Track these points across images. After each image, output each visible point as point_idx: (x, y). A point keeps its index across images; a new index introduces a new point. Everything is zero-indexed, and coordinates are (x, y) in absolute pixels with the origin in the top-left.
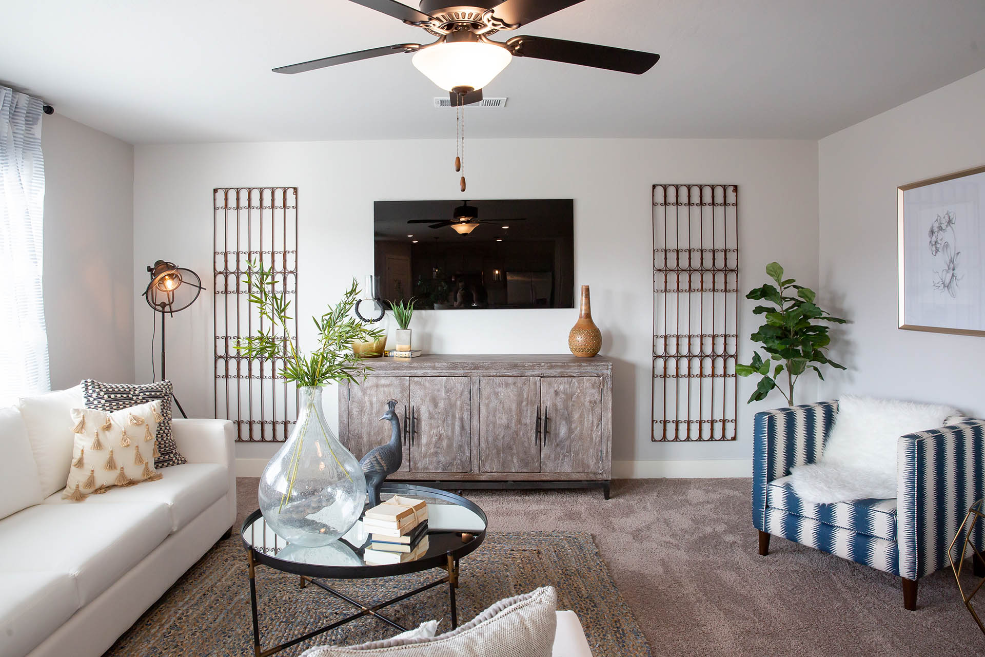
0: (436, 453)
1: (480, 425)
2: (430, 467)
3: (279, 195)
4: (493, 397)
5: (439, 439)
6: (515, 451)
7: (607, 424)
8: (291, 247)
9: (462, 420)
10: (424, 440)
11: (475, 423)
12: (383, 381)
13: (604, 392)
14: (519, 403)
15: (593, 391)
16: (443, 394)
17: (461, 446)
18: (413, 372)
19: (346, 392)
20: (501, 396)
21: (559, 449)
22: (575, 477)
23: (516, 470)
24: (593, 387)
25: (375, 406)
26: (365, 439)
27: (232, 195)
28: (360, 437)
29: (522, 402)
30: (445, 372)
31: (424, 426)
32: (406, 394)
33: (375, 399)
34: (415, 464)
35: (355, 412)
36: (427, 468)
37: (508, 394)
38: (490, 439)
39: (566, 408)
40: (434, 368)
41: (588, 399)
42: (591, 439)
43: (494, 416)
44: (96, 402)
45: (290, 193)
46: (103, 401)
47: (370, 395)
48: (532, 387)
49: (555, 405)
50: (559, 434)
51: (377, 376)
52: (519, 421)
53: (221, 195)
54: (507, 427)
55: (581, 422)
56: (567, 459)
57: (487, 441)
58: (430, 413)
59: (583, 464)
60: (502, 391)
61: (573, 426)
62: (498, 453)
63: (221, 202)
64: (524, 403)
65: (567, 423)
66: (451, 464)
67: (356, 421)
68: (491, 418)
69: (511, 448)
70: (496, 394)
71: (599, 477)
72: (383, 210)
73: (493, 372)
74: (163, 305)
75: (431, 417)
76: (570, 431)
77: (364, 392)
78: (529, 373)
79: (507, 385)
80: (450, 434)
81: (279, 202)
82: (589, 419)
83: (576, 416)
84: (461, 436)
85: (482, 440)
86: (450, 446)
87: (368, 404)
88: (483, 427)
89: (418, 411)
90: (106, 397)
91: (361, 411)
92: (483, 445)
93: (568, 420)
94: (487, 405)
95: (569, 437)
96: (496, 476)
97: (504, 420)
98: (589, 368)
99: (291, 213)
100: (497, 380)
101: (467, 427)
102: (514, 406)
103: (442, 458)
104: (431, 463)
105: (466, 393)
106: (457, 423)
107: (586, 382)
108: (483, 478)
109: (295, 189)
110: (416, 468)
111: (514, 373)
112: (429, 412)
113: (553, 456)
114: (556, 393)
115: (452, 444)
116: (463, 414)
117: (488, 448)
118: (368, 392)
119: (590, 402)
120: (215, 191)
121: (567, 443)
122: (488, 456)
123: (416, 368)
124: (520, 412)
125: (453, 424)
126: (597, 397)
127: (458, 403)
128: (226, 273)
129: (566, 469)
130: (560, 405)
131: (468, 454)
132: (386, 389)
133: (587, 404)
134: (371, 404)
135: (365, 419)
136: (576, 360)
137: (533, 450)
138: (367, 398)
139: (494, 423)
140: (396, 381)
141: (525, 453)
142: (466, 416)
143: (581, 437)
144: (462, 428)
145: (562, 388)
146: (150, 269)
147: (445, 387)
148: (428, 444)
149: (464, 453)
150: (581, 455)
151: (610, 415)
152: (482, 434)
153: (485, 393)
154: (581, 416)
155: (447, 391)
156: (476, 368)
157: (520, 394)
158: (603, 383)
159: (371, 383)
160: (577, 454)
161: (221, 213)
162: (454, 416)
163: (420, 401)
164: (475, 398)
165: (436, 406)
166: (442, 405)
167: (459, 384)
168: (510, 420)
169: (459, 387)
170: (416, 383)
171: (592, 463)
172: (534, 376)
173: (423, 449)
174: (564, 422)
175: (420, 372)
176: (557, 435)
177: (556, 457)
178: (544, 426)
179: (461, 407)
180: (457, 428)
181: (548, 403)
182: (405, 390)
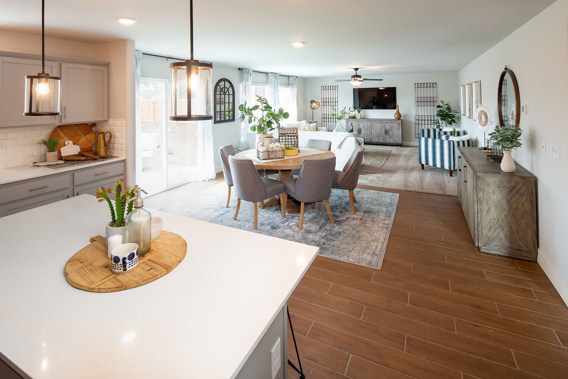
1: (373, 131)
3: (334, 87)
5: (365, 134)
6: (381, 137)
7: (400, 132)
8: (336, 97)
9: (370, 130)
10: (362, 134)
11: (372, 131)
14: (381, 128)
16: (366, 125)
18: (360, 121)
19: (347, 124)
20: (378, 126)
22: (394, 142)
23: (381, 141)
24: (397, 125)
27: (325, 87)
30: (366, 121)
31: (362, 131)
37: (379, 126)
38: (376, 134)
40: (364, 120)
41: (396, 127)
45: (336, 87)
48: (384, 124)
52: (381, 131)
53: (323, 87)
54: (379, 132)
55: (395, 132)
56: (392, 139)
59: (395, 140)
60: (378, 125)
62: (377, 137)
63: (323, 89)
66: (368, 139)
70: (377, 126)
71: (399, 143)
72: (353, 89)
73: (376, 122)
74: (313, 108)
75: (364, 129)
76: (392, 133)
79: (379, 124)
80: (367, 132)
81: (334, 89)
82: (396, 131)
83: (393, 131)
85: (374, 134)
86: (367, 135)
88: (374, 132)
92: (374, 135)
93: (392, 131)
94: (375, 128)
96: (377, 141)
97: (378, 131)
99: (336, 91)
102: (380, 128)
105: (371, 125)
106: (369, 131)
107: (395, 124)
108: (374, 142)
109: (337, 86)
111: (380, 122)
114: (389, 126)
117: (375, 136)
120: (321, 87)
121: (392, 136)
122: (375, 137)
124: (382, 129)
126: (398, 127)
129: (391, 141)
130: (390, 128)
131: (371, 137)
132: (355, 124)
136: (396, 120)
137: (385, 137)
139: (376, 131)
140: (357, 123)
141: (383, 137)
142: (371, 130)
143: (394, 135)
144: (370, 132)
145: (390, 125)
146: (310, 102)
150: (395, 138)
154: (395, 130)
156: (373, 121)
157: (382, 126)
158: (399, 124)
161: (323, 91)
162: (368, 129)
163: (361, 126)
164: (373, 126)
165: (365, 127)
166: (366, 127)
167: (369, 123)
168: (379, 131)
169: (369, 124)
170: (361, 123)
171: (397, 140)
172: (384, 122)
173: (362, 136)
176: (389, 134)
177: (389, 138)
178: (387, 132)
179: (370, 128)
180: (369, 132)
181: (387, 128)
182: (359, 125)
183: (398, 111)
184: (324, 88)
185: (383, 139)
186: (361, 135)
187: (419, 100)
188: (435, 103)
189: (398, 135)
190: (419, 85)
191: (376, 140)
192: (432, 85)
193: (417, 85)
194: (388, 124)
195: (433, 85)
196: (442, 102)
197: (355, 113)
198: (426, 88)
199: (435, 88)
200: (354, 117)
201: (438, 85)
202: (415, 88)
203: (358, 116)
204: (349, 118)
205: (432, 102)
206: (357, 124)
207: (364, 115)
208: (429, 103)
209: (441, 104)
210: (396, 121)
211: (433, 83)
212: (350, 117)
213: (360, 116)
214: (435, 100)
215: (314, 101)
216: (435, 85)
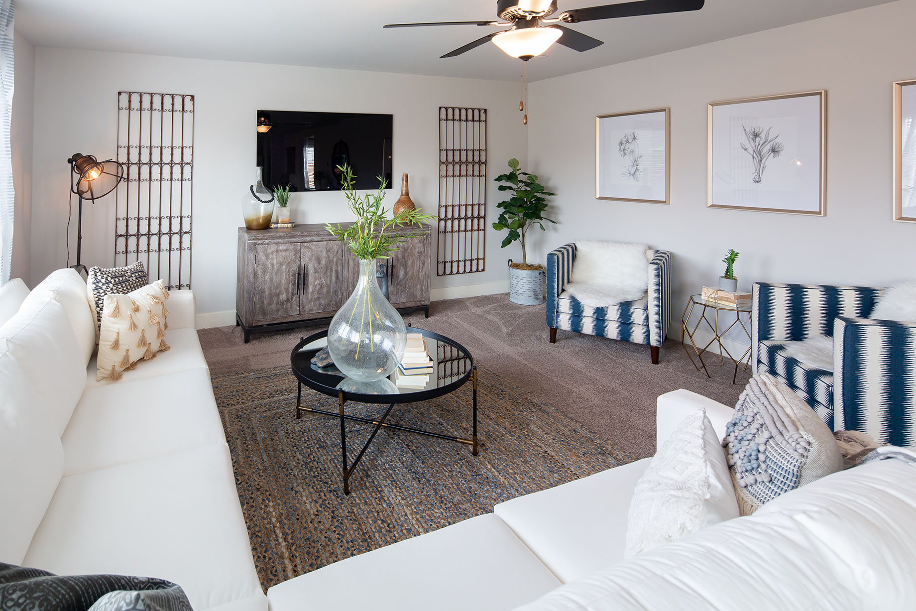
0: (318, 298)
2: (314, 309)
3: (178, 100)
5: (321, 287)
8: (188, 143)
9: (337, 271)
10: (310, 289)
11: (346, 273)
12: (282, 247)
15: (420, 245)
16: (324, 254)
17: (336, 291)
19: (253, 258)
21: (399, 286)
22: (408, 305)
24: (419, 243)
25: (275, 267)
26: (267, 293)
27: (135, 98)
28: (263, 291)
31: (311, 278)
32: (299, 256)
33: (275, 262)
34: (303, 307)
35: (259, 273)
36: (312, 310)
39: (404, 257)
41: (416, 251)
42: (419, 278)
44: (104, 287)
45: (187, 99)
46: (111, 286)
47: (272, 259)
49: (397, 256)
50: (399, 276)
51: (277, 244)
53: (124, 98)
55: (413, 267)
56: (404, 293)
58: (315, 269)
59: (414, 295)
61: (408, 270)
63: (125, 104)
65: (404, 268)
66: (329, 305)
67: (260, 280)
71: (423, 303)
75: (316, 271)
76: (406, 273)
77: (267, 256)
80: (328, 283)
81: (178, 106)
82: (417, 264)
83: (410, 263)
84: (336, 283)
86: (328, 292)
87: (270, 266)
89: (307, 267)
90: (113, 281)
91: (263, 272)
93: (405, 266)
95: (405, 278)
99: (188, 116)
101: (340, 277)
103: (323, 302)
104: (315, 306)
105: (340, 252)
106: (334, 274)
107: (416, 241)
109: (192, 97)
110: (304, 311)
112: (314, 267)
113: (395, 292)
114: (398, 248)
115: (330, 290)
116: (338, 267)
118: (270, 256)
119: (418, 253)
120: (120, 93)
121: (404, 282)
125: (331, 275)
126: (422, 249)
127: (335, 259)
128: (128, 164)
130: (400, 256)
131: (341, 296)
132: (284, 253)
133: (416, 254)
134: (272, 265)
135: (267, 277)
138: (269, 261)
140: (291, 247)
143: (412, 277)
144: (337, 277)
146: (69, 161)
147: (326, 249)
148: (313, 292)
149: (338, 296)
150: (412, 289)
152: (350, 281)
154: (413, 263)
155: (327, 252)
159: (272, 250)
160: (410, 289)
161: (124, 113)
162: (331, 270)
163: (308, 260)
164: (346, 255)
165: (319, 263)
166: (323, 262)
169: (336, 248)
171: (418, 294)
173: (310, 296)
174: (402, 268)
175: (308, 239)
176: (398, 277)
177: (398, 292)
178: (391, 271)
179: (337, 262)
180: (334, 278)
182: (297, 253)
186: (304, 294)
192: (477, 114)
200: (267, 226)
206: (290, 254)
212: (252, 226)
215: (91, 161)
216: (482, 116)
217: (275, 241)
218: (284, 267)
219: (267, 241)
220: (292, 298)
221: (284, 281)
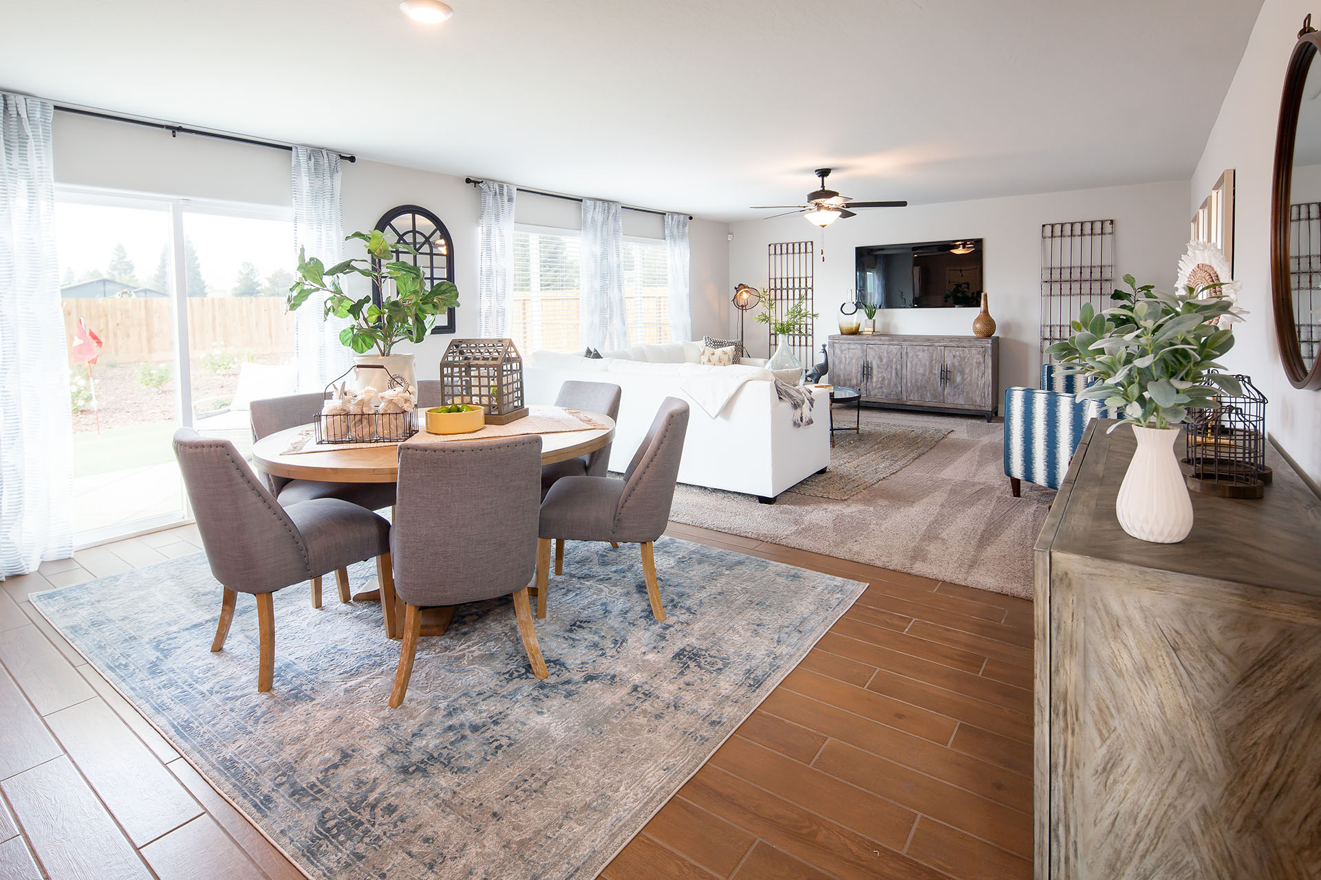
0: (881, 387)
1: (907, 373)
2: (878, 395)
3: (803, 246)
4: (914, 357)
5: (883, 379)
6: (928, 389)
7: (988, 376)
8: (809, 274)
9: (896, 369)
10: (875, 379)
11: (904, 371)
12: (852, 346)
13: (986, 357)
15: (978, 356)
16: (886, 355)
17: (896, 384)
18: (869, 342)
20: (920, 357)
21: (956, 390)
22: (967, 407)
23: (929, 401)
24: (978, 354)
25: (848, 359)
26: (842, 377)
27: (778, 247)
28: (839, 376)
29: (932, 361)
30: (887, 343)
31: (875, 372)
32: (864, 354)
33: (848, 356)
34: (870, 392)
35: (837, 362)
36: (876, 396)
37: (923, 356)
38: (913, 381)
39: (961, 365)
40: (880, 340)
41: (975, 361)
42: (978, 385)
43: (916, 368)
45: (809, 244)
47: (845, 354)
48: (939, 352)
49: (953, 363)
52: (931, 372)
53: (772, 247)
54: (923, 375)
55: (971, 374)
56: (961, 396)
57: (911, 382)
59: (972, 400)
60: (921, 354)
61: (965, 376)
62: (918, 390)
63: (772, 252)
64: (934, 362)
65: (961, 374)
66: (890, 394)
68: (913, 369)
69: (926, 387)
70: (917, 355)
71: (983, 409)
72: (856, 248)
73: (915, 343)
74: (742, 306)
75: (878, 367)
76: (963, 379)
77: (842, 352)
78: (937, 344)
79: (923, 351)
80: (889, 377)
81: (803, 250)
82: (976, 373)
83: (967, 371)
84: (896, 378)
85: (908, 381)
86: (889, 384)
87: (843, 358)
88: (909, 374)
89: (871, 363)
91: (840, 362)
92: (909, 384)
93: (962, 372)
94: (911, 362)
95: (963, 383)
96: (917, 403)
97: (921, 371)
98: (976, 342)
99: (809, 255)
100: (917, 347)
101: (899, 374)
102: (927, 363)
103: (885, 391)
104: (878, 392)
105: (899, 354)
106: (894, 371)
107: (974, 351)
108: (909, 403)
109: (812, 242)
110: (869, 395)
111: (928, 344)
112: (877, 364)
113: (952, 394)
114: (954, 356)
115: (890, 383)
116: (897, 366)
117: (911, 385)
118: (844, 352)
119: (977, 363)
120: (770, 245)
121: (962, 386)
122: (911, 391)
123: (870, 340)
124: (931, 366)
125: (891, 372)
126: (981, 360)
127: (894, 360)
129: (960, 402)
130: (957, 364)
131: (900, 389)
132: (853, 351)
133: (974, 364)
134: (846, 359)
135: (842, 366)
136: (977, 339)
137: (940, 389)
138: (843, 356)
139: (916, 372)
140: (863, 347)
141: (935, 391)
142: (899, 367)
143: (970, 384)
144: (897, 374)
145: (958, 353)
146: (736, 288)
147: (887, 351)
148: (877, 382)
149: (897, 388)
150: (970, 395)
151: (990, 371)
152: (908, 378)
153: (910, 355)
154: (971, 371)
155: (888, 353)
156: (905, 341)
157: (931, 357)
158: (985, 352)
159: (845, 348)
160: (968, 393)
161: (772, 257)
162: (892, 367)
163: (872, 357)
164: (904, 357)
165: (881, 361)
166: (884, 360)
167: (894, 349)
168: (924, 371)
169: (895, 351)
170: (870, 348)
171: (978, 399)
172: (940, 346)
173: (874, 385)
174: (959, 374)
175: (873, 342)
176: (955, 381)
177: (954, 395)
178: (946, 375)
179: (896, 362)
180: (894, 374)
181: (949, 362)
183: (986, 311)
184: (778, 249)
185: (935, 397)
186: (871, 382)
187: (1056, 276)
188: (1106, 286)
189: (981, 383)
190: (1058, 229)
191: (913, 399)
192: (1098, 227)
193: (1048, 229)
194: (950, 351)
195: (1103, 228)
196: (1130, 280)
197: (859, 319)
198: (1077, 240)
199: (1107, 238)
200: (856, 332)
201: (1121, 228)
202: (1044, 237)
203: (867, 329)
204: (842, 334)
205: (1098, 284)
206: (860, 352)
207: (886, 325)
208: (1086, 286)
209: (1126, 288)
210: (978, 343)
211: (1103, 222)
212: (844, 332)
213: (871, 329)
214: (1107, 275)
215: (745, 287)
216: (1108, 228)
217: (848, 342)
218: (854, 361)
219: (841, 341)
220: (860, 384)
221: (854, 371)
